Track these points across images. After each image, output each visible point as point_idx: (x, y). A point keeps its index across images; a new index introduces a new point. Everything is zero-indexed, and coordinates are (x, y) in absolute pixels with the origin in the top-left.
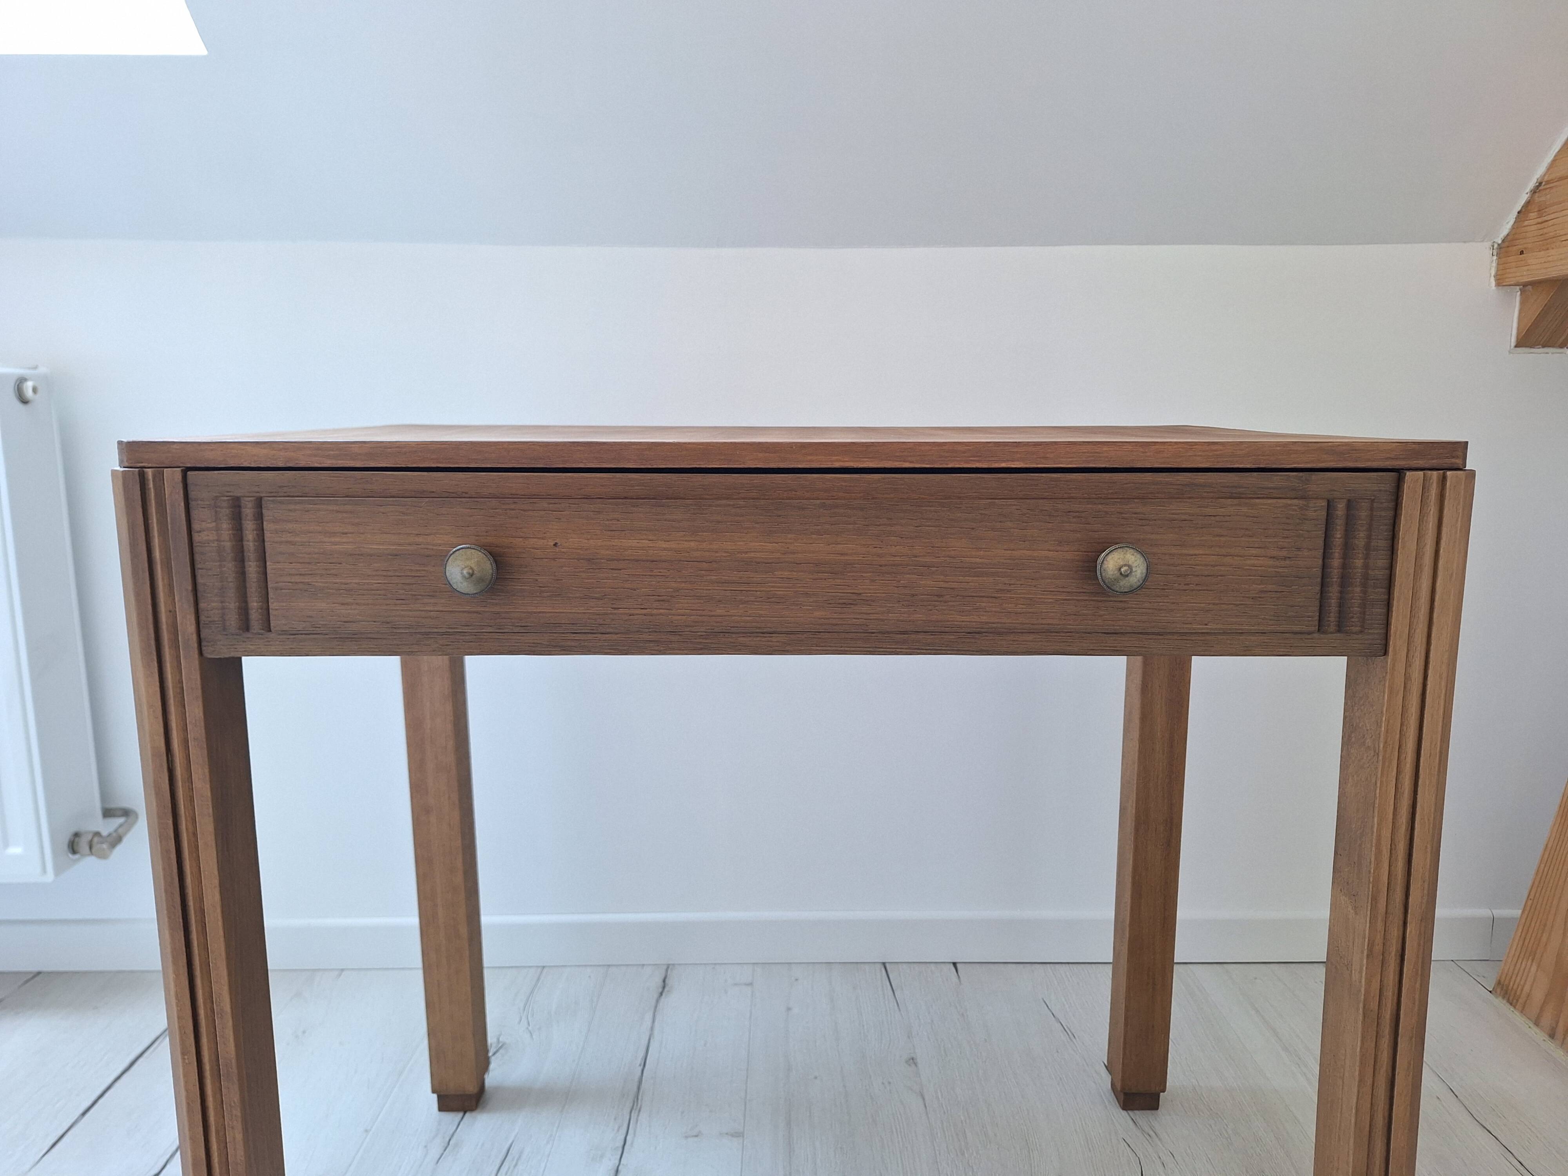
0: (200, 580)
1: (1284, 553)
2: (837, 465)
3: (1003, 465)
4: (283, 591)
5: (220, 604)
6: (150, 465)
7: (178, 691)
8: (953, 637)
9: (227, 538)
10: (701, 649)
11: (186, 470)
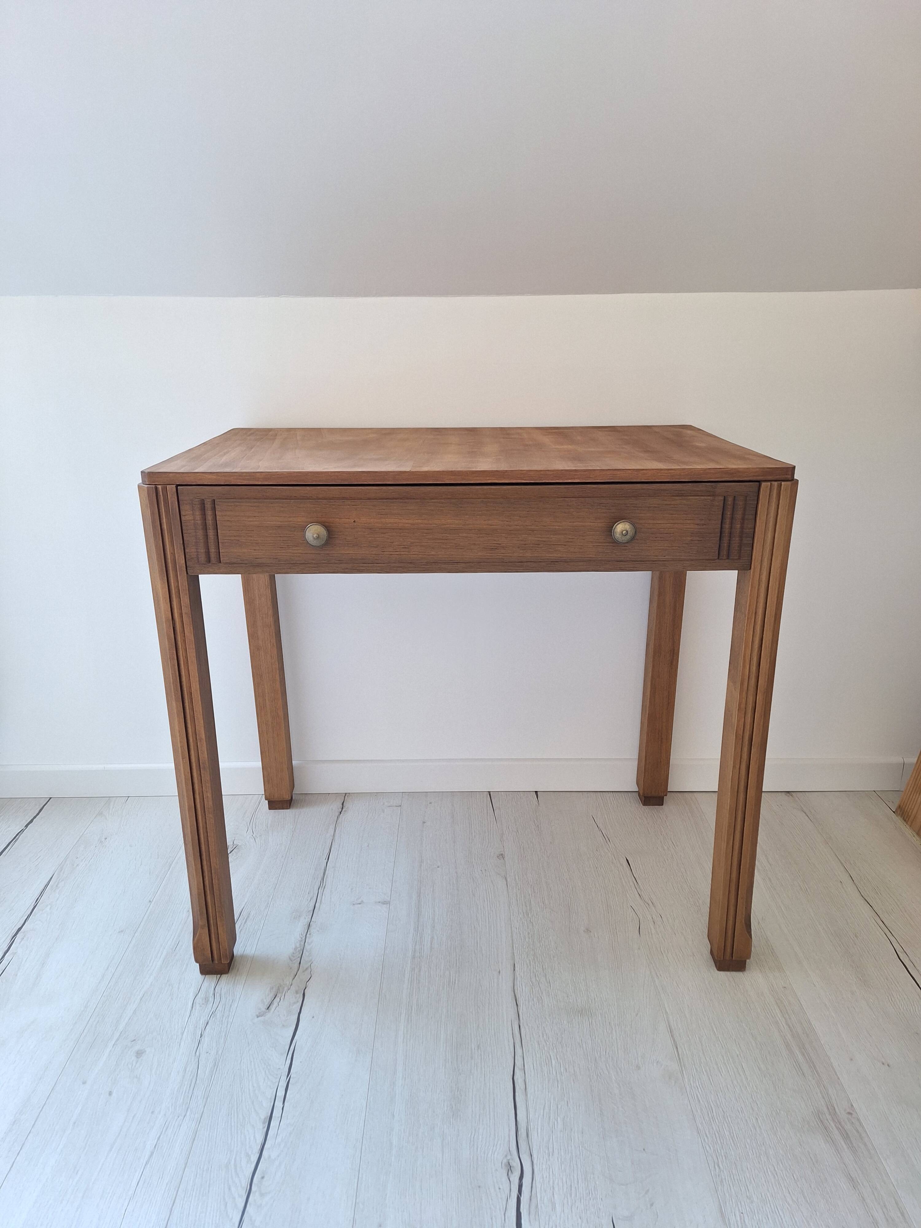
0: (185, 539)
1: (703, 522)
2: (489, 482)
3: (570, 481)
4: (226, 544)
5: (196, 550)
6: (159, 484)
7: (177, 590)
8: (544, 564)
9: (199, 519)
10: (424, 571)
11: (177, 486)
